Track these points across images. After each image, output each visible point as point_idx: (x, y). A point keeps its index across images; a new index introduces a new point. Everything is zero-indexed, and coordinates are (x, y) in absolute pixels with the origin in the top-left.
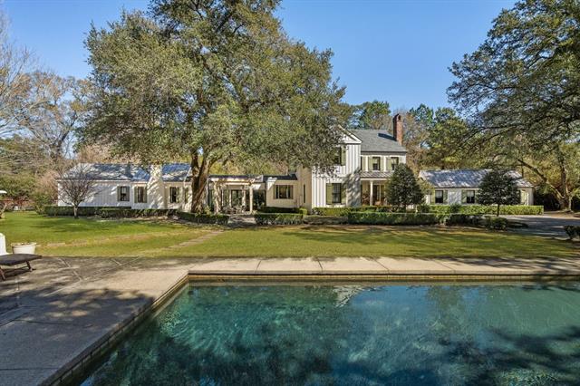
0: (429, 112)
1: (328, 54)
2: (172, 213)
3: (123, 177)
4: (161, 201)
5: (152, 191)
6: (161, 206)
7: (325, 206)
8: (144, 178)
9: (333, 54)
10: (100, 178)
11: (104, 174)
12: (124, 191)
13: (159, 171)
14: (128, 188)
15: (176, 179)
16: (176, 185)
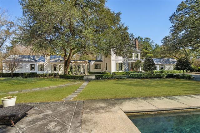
0: (142, 39)
1: (120, 13)
2: (56, 75)
3: (32, 60)
4: (49, 70)
5: (46, 66)
6: (50, 72)
7: (116, 71)
8: (42, 61)
9: (121, 14)
10: (22, 61)
11: (24, 59)
12: (33, 66)
13: (49, 58)
14: (34, 65)
15: (56, 61)
16: (56, 63)
